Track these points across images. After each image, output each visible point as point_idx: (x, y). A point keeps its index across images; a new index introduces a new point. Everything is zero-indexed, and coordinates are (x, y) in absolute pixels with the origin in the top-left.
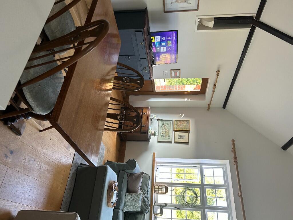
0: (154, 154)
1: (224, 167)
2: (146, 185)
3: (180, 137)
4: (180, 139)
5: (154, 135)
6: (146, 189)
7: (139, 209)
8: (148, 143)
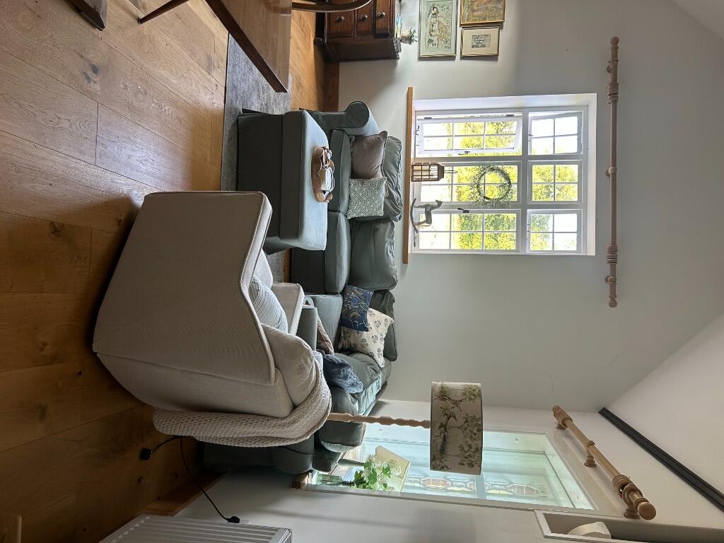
0: (410, 90)
1: (581, 113)
2: (394, 163)
3: (478, 42)
4: (477, 47)
5: (409, 39)
6: (394, 172)
7: (381, 213)
8: (395, 65)
